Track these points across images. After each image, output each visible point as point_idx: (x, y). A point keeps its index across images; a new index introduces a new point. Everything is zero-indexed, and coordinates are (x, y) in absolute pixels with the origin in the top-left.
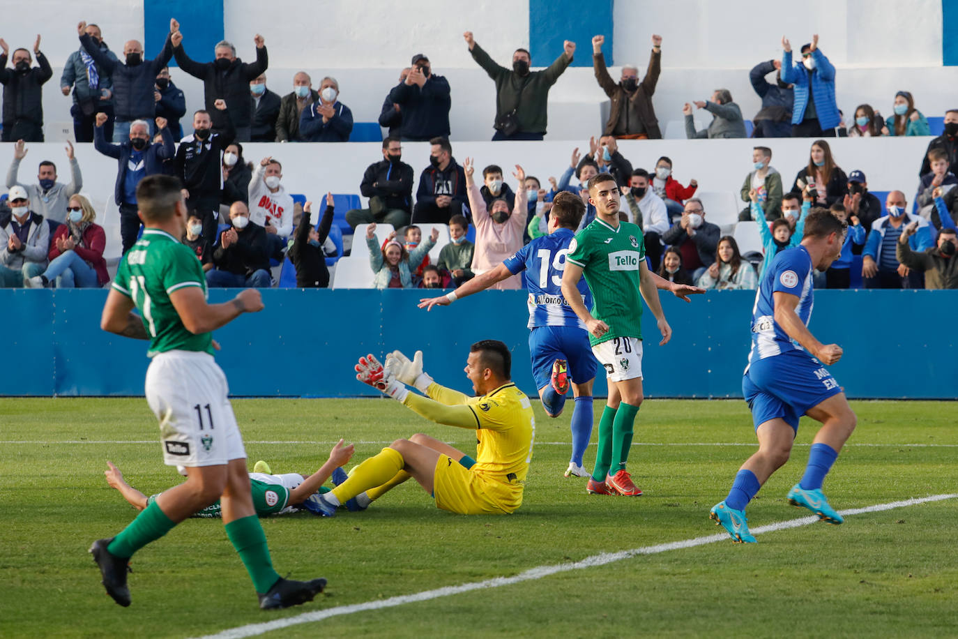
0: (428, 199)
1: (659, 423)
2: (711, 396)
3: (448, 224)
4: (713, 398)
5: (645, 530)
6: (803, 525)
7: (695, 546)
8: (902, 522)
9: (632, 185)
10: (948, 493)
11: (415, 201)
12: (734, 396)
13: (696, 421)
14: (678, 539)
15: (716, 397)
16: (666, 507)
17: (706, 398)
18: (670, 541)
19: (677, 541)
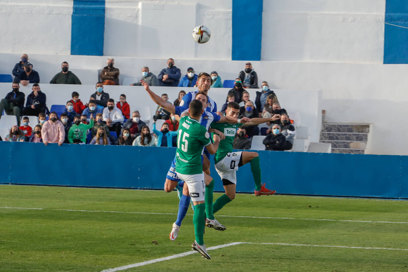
0: (29, 106)
1: (121, 201)
2: (139, 188)
3: (38, 116)
4: (140, 189)
5: (124, 257)
6: (184, 256)
7: (144, 265)
8: (223, 256)
9: (108, 105)
10: (239, 242)
11: (25, 106)
12: (148, 188)
13: (135, 201)
14: (137, 262)
15: (141, 188)
16: (130, 245)
17: (137, 189)
18: (134, 263)
19: (137, 263)
